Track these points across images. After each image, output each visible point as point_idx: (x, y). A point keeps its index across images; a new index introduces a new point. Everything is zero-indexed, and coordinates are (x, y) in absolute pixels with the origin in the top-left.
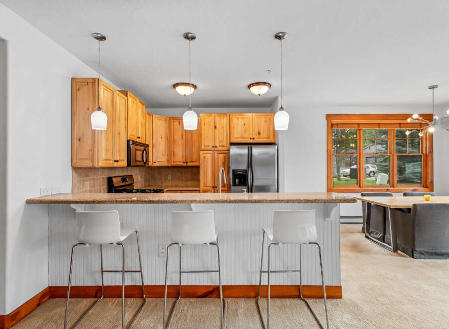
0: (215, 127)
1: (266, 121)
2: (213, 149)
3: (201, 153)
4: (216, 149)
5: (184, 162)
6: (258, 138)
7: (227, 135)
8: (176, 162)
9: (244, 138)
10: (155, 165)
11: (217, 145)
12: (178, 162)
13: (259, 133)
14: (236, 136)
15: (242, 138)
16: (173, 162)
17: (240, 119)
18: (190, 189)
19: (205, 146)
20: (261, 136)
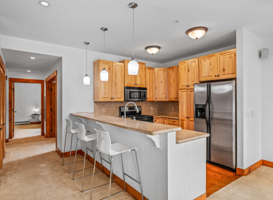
0: (189, 70)
1: (231, 57)
2: (187, 88)
3: (180, 91)
4: (189, 88)
5: (175, 98)
6: (223, 75)
7: (197, 76)
8: (171, 98)
9: (211, 76)
10: (157, 100)
11: (190, 84)
12: (172, 98)
13: (224, 70)
14: (203, 76)
15: (209, 76)
16: (170, 98)
17: (206, 60)
18: (173, 118)
19: (182, 86)
20: (226, 72)
